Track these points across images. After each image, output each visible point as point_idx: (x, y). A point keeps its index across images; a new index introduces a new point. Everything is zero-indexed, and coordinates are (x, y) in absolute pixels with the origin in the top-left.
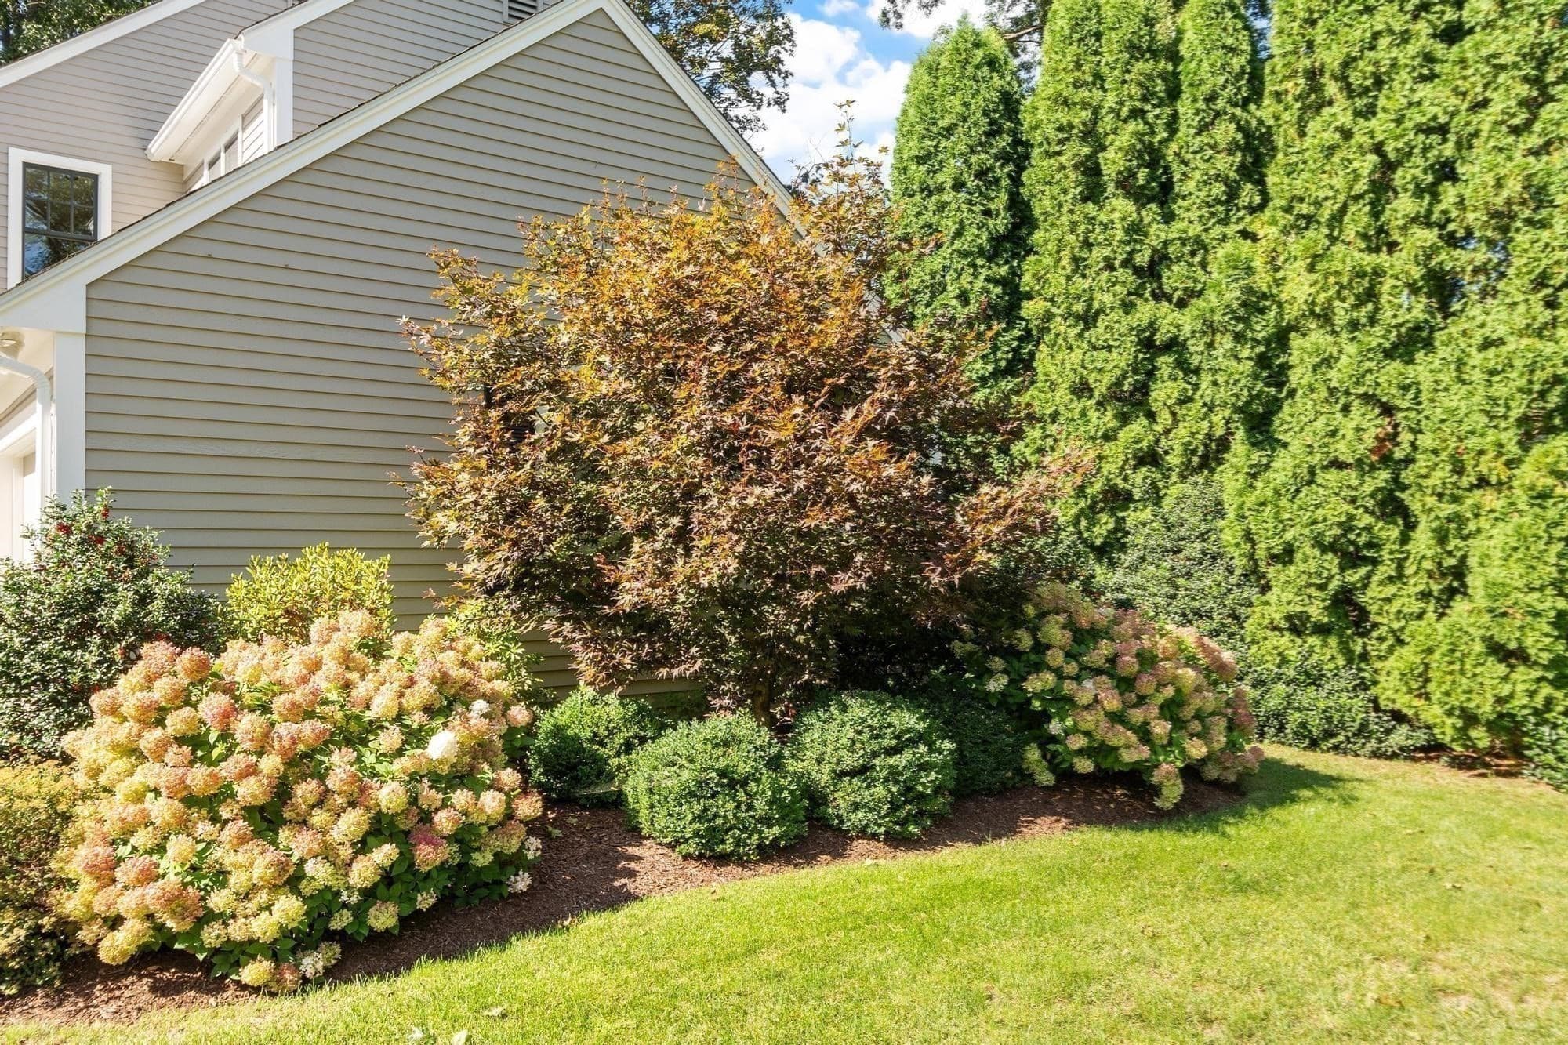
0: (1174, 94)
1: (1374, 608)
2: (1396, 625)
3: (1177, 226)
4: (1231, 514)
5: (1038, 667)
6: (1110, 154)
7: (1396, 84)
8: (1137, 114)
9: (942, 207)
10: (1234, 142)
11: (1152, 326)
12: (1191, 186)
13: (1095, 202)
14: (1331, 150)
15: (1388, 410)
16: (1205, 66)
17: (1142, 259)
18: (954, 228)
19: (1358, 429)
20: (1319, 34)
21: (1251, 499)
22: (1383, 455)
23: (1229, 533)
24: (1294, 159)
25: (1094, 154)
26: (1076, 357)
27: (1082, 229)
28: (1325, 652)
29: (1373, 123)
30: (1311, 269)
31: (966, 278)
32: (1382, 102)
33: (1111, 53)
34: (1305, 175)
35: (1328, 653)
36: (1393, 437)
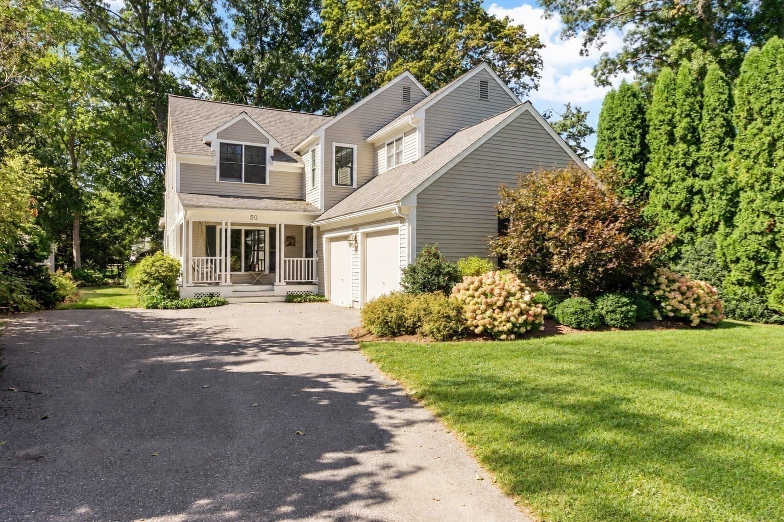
0: (701, 107)
1: (766, 278)
2: (774, 283)
3: (702, 153)
4: (719, 246)
5: (659, 289)
6: (678, 129)
7: (778, 115)
8: (688, 115)
9: (616, 145)
10: (723, 124)
11: (692, 186)
12: (706, 139)
13: (673, 144)
14: (755, 135)
15: (772, 216)
16: (712, 98)
17: (689, 163)
18: (620, 152)
19: (762, 222)
20: (752, 100)
21: (725, 243)
22: (771, 229)
23: (718, 252)
24: (742, 137)
25: (672, 129)
26: (665, 196)
27: (667, 154)
28: (749, 291)
29: (770, 127)
30: (747, 172)
31: (624, 169)
32: (773, 121)
33: (679, 95)
34: (746, 143)
35: (751, 292)
36: (774, 225)
